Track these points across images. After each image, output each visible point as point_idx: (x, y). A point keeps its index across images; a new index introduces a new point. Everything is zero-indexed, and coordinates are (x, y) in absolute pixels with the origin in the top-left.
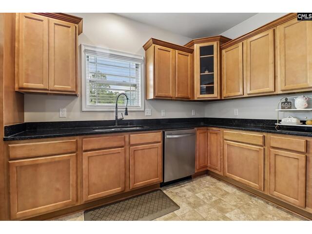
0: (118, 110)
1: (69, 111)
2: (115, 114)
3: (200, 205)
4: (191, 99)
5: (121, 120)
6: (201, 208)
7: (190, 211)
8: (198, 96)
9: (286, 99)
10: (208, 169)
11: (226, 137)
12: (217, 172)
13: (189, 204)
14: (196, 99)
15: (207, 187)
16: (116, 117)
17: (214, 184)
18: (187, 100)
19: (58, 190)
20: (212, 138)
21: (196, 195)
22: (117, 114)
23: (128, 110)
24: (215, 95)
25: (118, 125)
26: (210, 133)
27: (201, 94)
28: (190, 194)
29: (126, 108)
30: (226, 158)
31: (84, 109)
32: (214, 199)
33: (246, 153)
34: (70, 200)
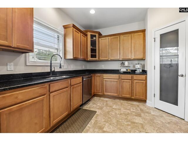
0: (52, 65)
1: (16, 65)
2: (49, 67)
3: (103, 108)
4: (86, 60)
5: (54, 71)
6: (103, 109)
7: (101, 111)
8: (90, 58)
9: (122, 62)
10: (95, 93)
11: (104, 77)
12: (100, 94)
13: (98, 109)
14: (89, 60)
15: (99, 101)
16: (51, 70)
17: (100, 99)
18: (85, 60)
19: (36, 124)
20: (97, 79)
21: (98, 105)
22: (51, 68)
23: (62, 65)
24: (97, 59)
25: (52, 75)
26: (96, 76)
27: (91, 58)
28: (95, 106)
29: (60, 64)
30: (104, 87)
31: (28, 64)
32: (105, 104)
33: (113, 83)
34: (44, 129)
